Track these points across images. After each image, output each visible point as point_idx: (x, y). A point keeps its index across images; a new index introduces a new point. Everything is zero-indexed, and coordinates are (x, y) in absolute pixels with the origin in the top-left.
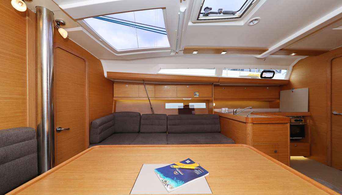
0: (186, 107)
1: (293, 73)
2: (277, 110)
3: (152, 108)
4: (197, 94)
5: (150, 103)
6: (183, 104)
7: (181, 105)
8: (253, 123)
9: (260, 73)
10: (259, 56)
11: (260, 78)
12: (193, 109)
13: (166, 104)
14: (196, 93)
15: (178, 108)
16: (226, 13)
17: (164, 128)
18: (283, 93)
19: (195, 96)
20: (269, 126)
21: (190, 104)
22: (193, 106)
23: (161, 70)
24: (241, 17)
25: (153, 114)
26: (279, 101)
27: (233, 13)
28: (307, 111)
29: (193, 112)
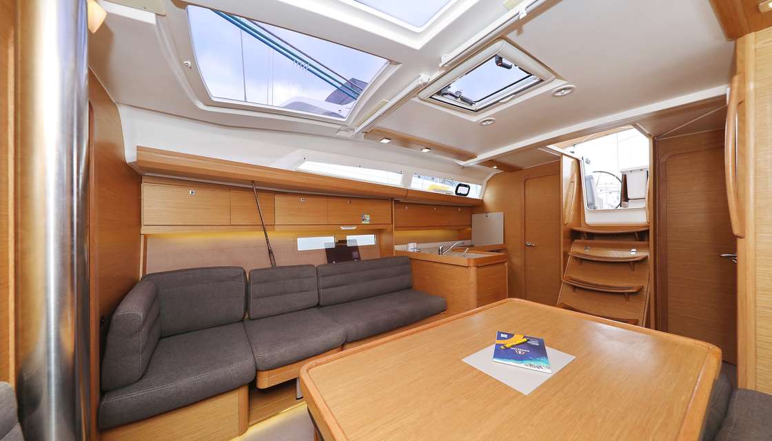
0: (341, 244)
1: (487, 191)
2: (467, 242)
3: (270, 252)
4: (368, 217)
5: (267, 240)
6: (333, 237)
7: (329, 241)
8: (478, 267)
9: (455, 188)
10: (462, 163)
11: (455, 195)
12: (356, 248)
13: (299, 239)
14: (366, 216)
15: (324, 248)
16: (463, 100)
17: (311, 297)
18: (476, 217)
19: (363, 222)
20: (488, 268)
21: (349, 238)
22: (355, 241)
23: (307, 162)
24: (477, 111)
25: (274, 266)
26: (470, 229)
27: (471, 104)
28: (502, 243)
29: (355, 254)
